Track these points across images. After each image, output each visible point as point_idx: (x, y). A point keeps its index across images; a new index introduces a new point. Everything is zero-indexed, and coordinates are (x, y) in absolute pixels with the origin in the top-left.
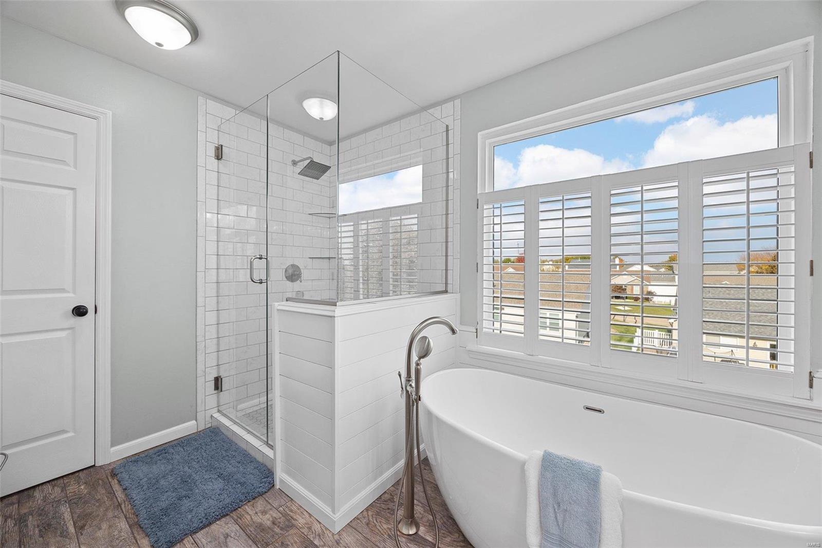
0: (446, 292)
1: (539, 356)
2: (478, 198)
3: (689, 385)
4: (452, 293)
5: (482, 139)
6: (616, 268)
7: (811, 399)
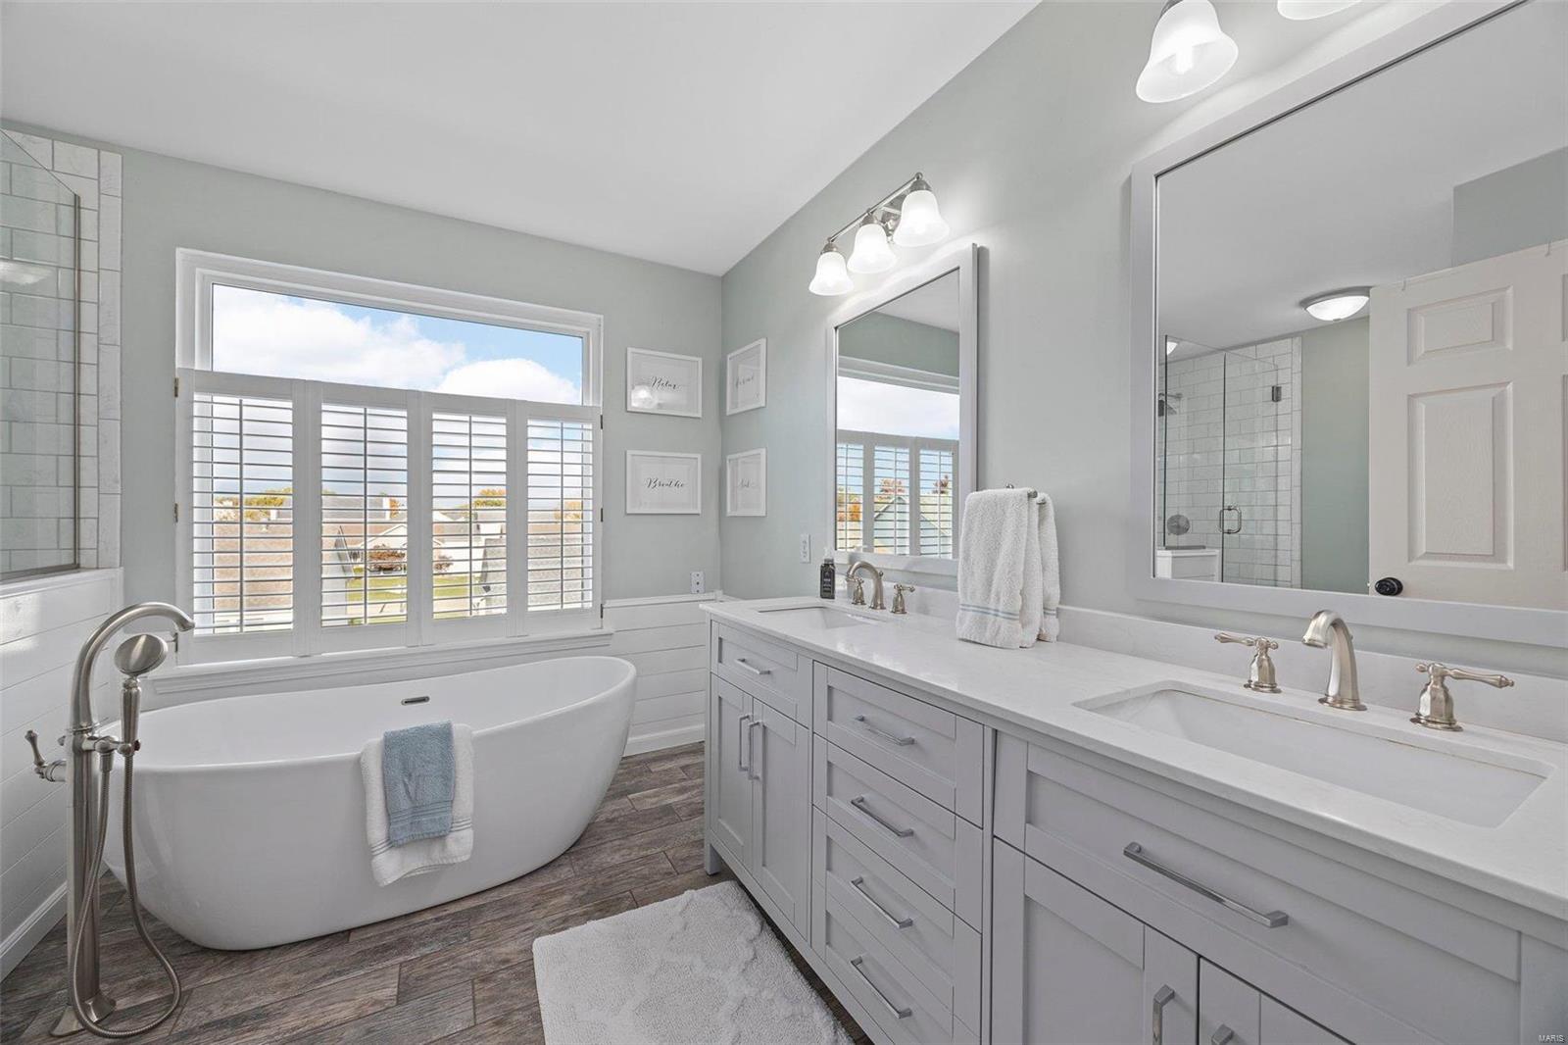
0: (75, 567)
1: (324, 654)
2: (177, 376)
3: (515, 640)
4: (98, 568)
5: (183, 260)
6: (384, 517)
7: (601, 628)
